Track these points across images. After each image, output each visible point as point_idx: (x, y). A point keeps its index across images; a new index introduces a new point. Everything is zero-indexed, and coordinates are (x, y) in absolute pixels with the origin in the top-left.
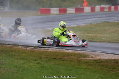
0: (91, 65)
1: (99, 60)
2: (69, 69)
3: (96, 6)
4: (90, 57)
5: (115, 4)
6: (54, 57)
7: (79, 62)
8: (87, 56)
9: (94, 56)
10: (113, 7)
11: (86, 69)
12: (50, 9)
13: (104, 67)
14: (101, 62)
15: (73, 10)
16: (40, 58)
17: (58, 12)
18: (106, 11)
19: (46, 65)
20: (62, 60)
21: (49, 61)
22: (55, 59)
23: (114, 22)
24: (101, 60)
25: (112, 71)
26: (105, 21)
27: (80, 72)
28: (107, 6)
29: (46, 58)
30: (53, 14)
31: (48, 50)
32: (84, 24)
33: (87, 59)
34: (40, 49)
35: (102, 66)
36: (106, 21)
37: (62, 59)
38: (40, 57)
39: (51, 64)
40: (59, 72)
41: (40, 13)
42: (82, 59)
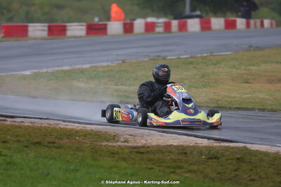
0: (124, 160)
1: (143, 147)
2: (72, 167)
3: (134, 20)
4: (122, 140)
5: (180, 16)
6: (36, 140)
7: (96, 152)
8: (114, 138)
9: (131, 139)
10: (175, 23)
11: (111, 168)
12: (27, 26)
13: (153, 164)
14: (148, 152)
15: (82, 29)
16: (4, 142)
17: (45, 34)
18: (159, 33)
19: (17, 158)
20: (55, 147)
21: (25, 149)
22: (39, 143)
23: (179, 58)
24: (148, 147)
25: (174, 172)
26: (158, 54)
27: (98, 177)
28: (162, 20)
29: (18, 141)
30: (35, 39)
31: (23, 124)
32: (108, 61)
33: (115, 144)
34: (3, 120)
35: (149, 161)
36: (159, 56)
37: (55, 145)
38: (3, 140)
39: (30, 155)
40: (48, 174)
41: (2, 35)
42: (101, 145)
